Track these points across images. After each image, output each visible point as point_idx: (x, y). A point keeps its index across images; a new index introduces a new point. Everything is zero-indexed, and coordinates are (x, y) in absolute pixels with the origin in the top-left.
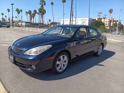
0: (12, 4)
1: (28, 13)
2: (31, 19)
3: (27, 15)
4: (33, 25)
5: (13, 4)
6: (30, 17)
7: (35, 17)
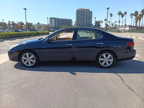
0: (107, 9)
1: (133, 15)
2: (137, 22)
3: (132, 17)
4: (139, 29)
5: (109, 8)
6: (135, 20)
7: (142, 19)
